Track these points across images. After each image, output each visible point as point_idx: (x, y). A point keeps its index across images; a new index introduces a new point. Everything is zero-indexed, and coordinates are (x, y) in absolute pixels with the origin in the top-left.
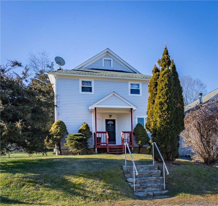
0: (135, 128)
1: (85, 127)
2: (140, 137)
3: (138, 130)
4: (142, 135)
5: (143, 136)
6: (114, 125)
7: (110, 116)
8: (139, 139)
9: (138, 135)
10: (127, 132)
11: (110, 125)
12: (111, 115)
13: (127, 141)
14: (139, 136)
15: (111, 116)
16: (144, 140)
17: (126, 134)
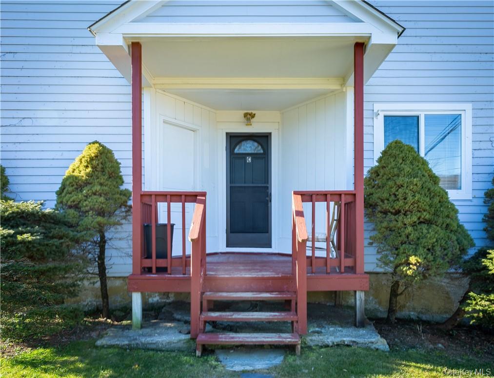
0: (375, 172)
1: (87, 167)
2: (410, 229)
3: (399, 181)
4: (426, 216)
5: (429, 222)
6: (265, 157)
7: (249, 117)
8: (404, 238)
9: (397, 212)
10: (325, 196)
11: (249, 160)
12: (250, 114)
13: (328, 245)
14: (408, 221)
15: (253, 116)
16: (438, 248)
17: (321, 206)
